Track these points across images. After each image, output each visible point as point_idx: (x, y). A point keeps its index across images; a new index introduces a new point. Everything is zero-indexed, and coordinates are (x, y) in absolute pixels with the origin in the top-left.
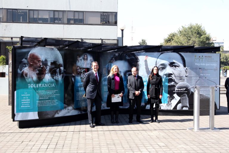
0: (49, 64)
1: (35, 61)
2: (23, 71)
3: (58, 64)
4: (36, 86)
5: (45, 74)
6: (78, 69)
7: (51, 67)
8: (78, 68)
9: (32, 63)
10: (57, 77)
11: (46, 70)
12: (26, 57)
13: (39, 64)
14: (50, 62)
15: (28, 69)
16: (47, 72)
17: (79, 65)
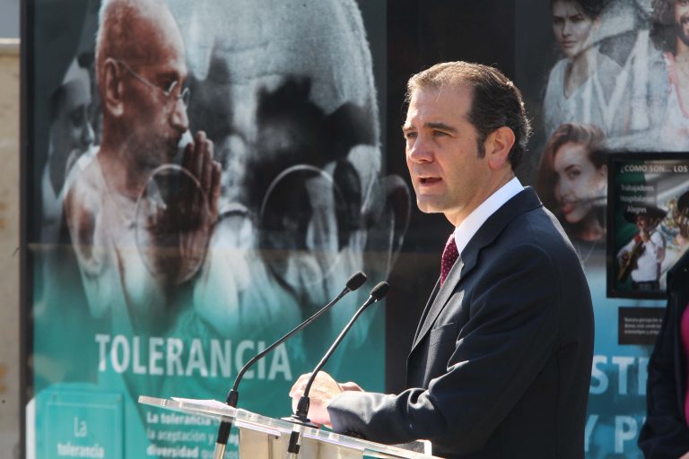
0: (245, 111)
1: (144, 82)
2: (70, 196)
3: (329, 107)
4: (145, 361)
5: (212, 228)
6: (573, 172)
7: (259, 144)
8: (571, 154)
9: (118, 111)
10: (311, 261)
11: (216, 176)
12: (82, 49)
13: (170, 120)
14: (254, 85)
15: (97, 172)
16: (224, 205)
17: (586, 122)
